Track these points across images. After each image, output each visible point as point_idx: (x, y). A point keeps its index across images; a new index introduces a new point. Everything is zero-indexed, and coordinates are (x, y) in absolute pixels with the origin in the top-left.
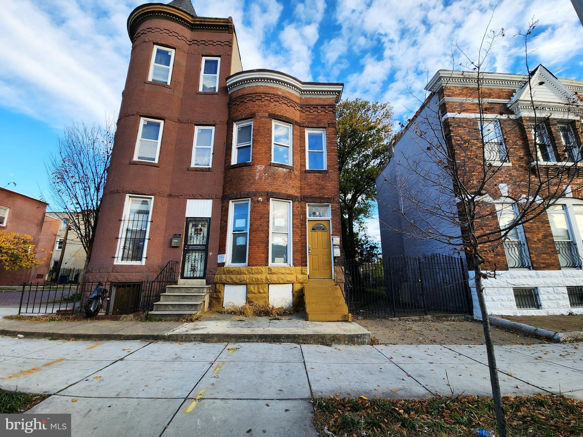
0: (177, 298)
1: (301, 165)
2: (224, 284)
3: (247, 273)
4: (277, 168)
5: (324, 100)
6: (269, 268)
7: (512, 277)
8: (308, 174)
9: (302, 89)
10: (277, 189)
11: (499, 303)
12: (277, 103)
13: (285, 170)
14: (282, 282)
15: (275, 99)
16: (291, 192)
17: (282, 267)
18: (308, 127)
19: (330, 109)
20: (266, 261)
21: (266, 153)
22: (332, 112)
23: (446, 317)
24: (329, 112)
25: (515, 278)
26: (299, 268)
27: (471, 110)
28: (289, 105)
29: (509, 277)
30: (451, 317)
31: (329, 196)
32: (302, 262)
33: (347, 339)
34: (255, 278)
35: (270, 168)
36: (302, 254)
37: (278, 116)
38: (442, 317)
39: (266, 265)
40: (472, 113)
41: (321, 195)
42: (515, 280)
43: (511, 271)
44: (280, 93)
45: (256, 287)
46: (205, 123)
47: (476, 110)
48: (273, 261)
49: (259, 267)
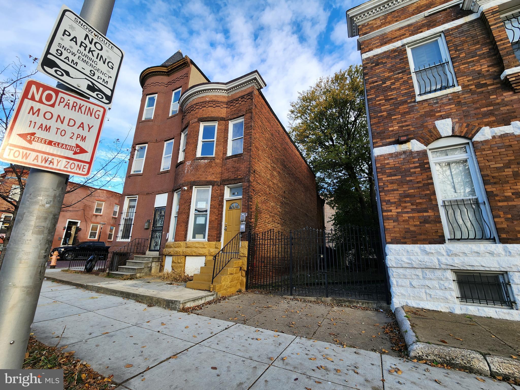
0: (133, 264)
1: (223, 154)
2: (166, 256)
3: (173, 247)
4: (199, 161)
5: (245, 91)
6: (186, 243)
7: (450, 254)
8: (228, 160)
9: (226, 88)
10: (198, 178)
11: (423, 290)
12: (204, 108)
13: (206, 161)
14: (194, 254)
15: (203, 105)
16: (210, 178)
17: (196, 242)
18: (231, 119)
19: (248, 97)
20: (185, 237)
21: (193, 151)
22: (250, 99)
23: (350, 302)
24: (248, 100)
25: (456, 255)
26: (214, 243)
27: (396, 38)
28: (214, 106)
29: (445, 254)
30: (358, 302)
31: (241, 176)
32: (217, 237)
34: (176, 251)
35: (195, 162)
36: (217, 230)
37: (206, 118)
38: (345, 301)
39: (184, 241)
40: (398, 41)
41: (236, 176)
42: (455, 258)
43: (448, 245)
44: (208, 99)
45: (177, 258)
46: (169, 138)
47: (405, 34)
48: (194, 237)
49: (179, 242)
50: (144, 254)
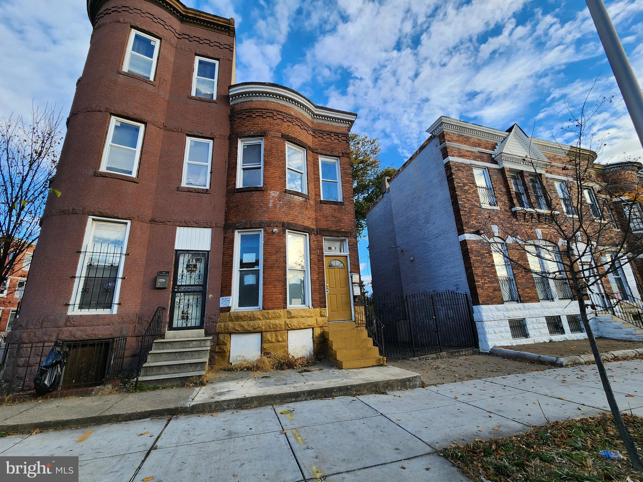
1: (316, 195)
2: (230, 334)
3: (261, 318)
4: (292, 195)
5: (337, 127)
6: (288, 312)
7: (507, 310)
8: (323, 205)
9: (316, 112)
10: (293, 220)
11: (499, 334)
12: (291, 124)
13: (301, 199)
14: (302, 327)
15: (288, 119)
16: (308, 223)
17: (302, 310)
18: (321, 154)
19: (343, 138)
20: (284, 303)
21: (280, 178)
22: (345, 142)
23: (458, 352)
24: (342, 141)
25: (509, 311)
26: (318, 310)
27: (466, 156)
28: (302, 127)
29: (504, 310)
30: (462, 351)
31: (346, 230)
32: (321, 303)
33: (399, 384)
34: (273, 324)
35: (285, 195)
36: (320, 294)
37: (291, 138)
38: (455, 352)
39: (284, 308)
40: (468, 159)
41: (338, 228)
42: (509, 312)
43: (506, 305)
44: (293, 114)
45: (274, 335)
46: (200, 135)
47: (470, 157)
48: (290, 304)
49: (276, 311)
50: (163, 336)
